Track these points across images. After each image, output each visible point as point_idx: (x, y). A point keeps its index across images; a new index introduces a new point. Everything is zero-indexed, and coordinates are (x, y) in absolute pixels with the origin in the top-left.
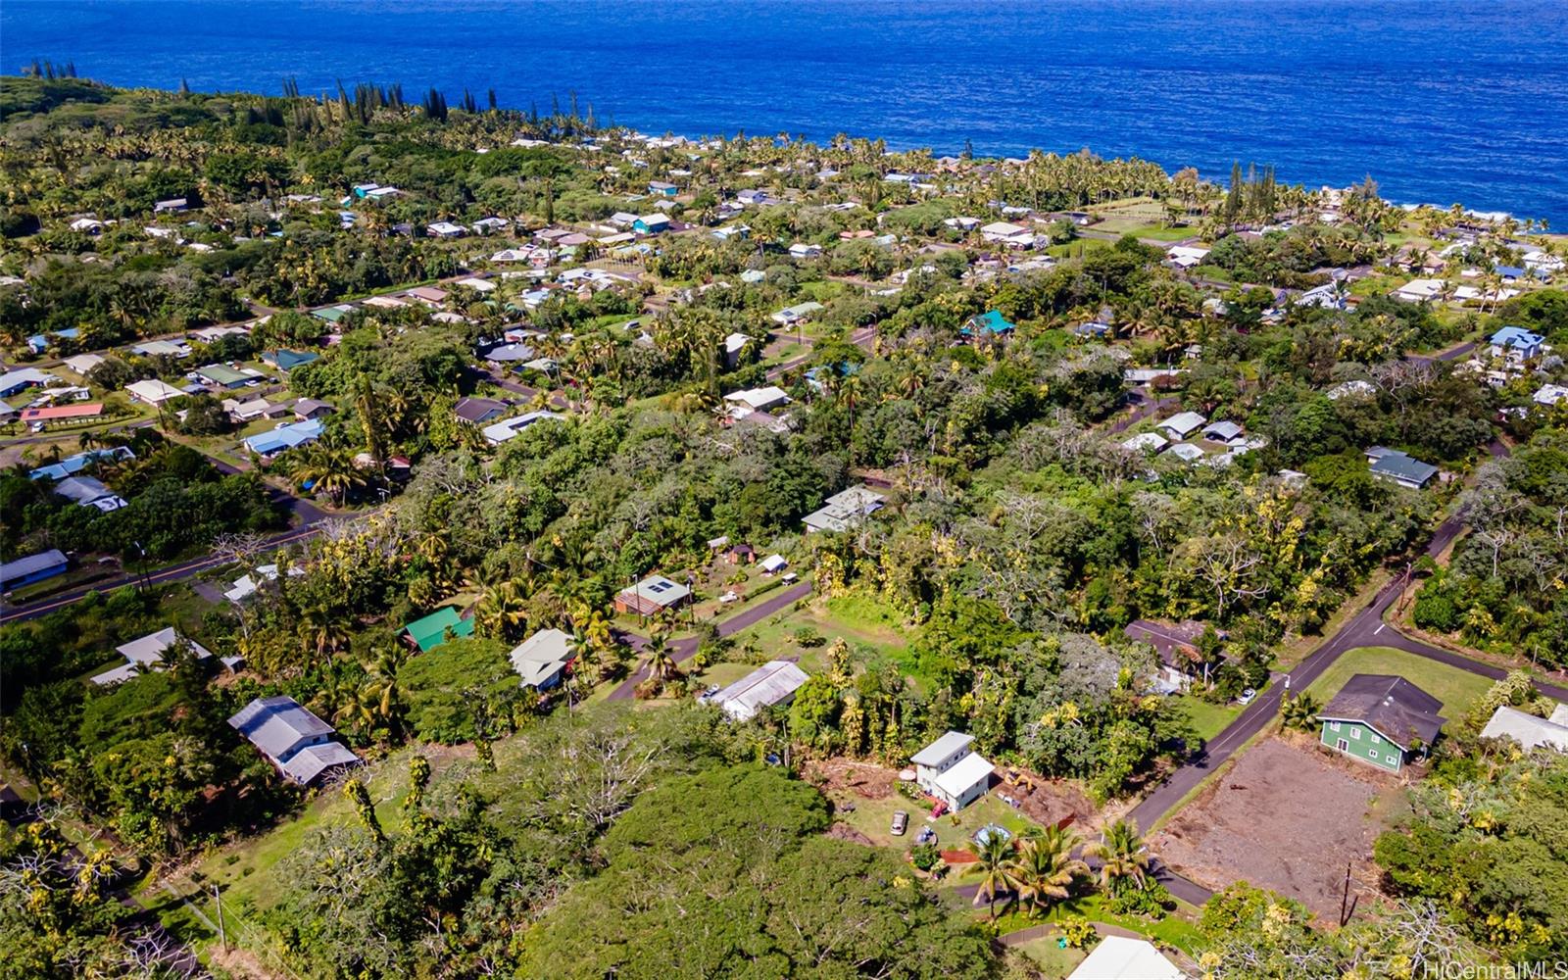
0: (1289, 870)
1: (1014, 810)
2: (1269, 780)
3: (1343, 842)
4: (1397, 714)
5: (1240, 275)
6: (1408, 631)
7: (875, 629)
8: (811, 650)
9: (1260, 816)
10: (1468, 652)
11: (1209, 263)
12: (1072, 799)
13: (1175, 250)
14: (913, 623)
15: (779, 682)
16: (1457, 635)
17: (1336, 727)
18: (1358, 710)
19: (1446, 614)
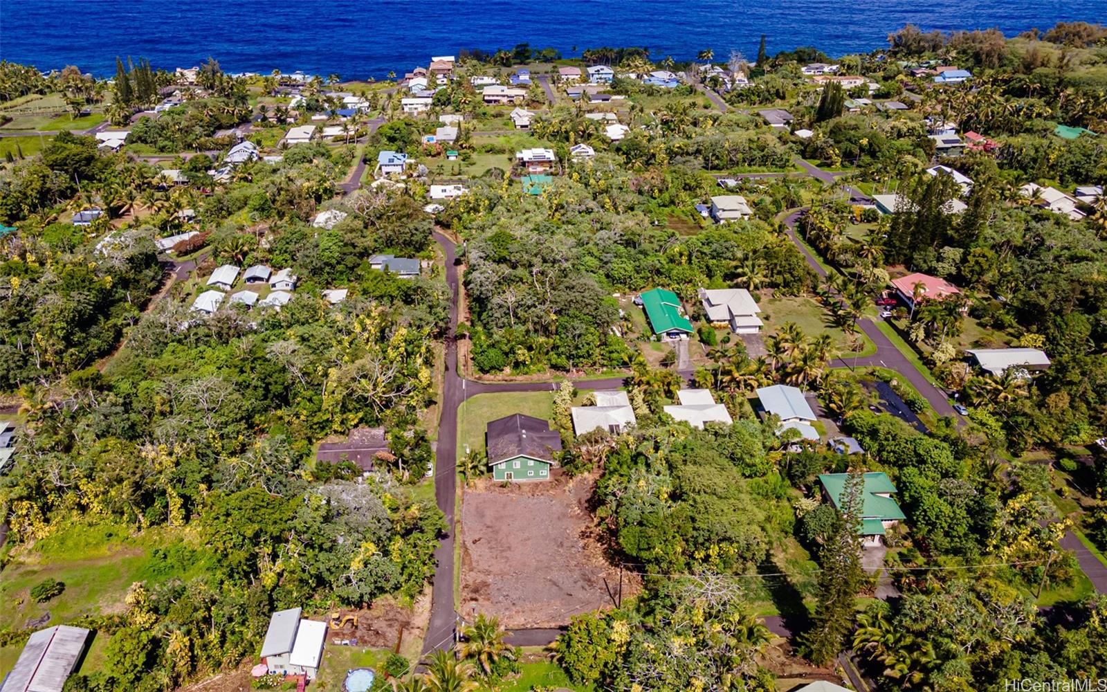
0: (555, 584)
1: (356, 648)
2: (489, 524)
4: (534, 441)
5: (164, 147)
6: (480, 378)
7: (104, 550)
9: (504, 554)
10: (520, 379)
11: (133, 142)
12: (391, 615)
13: (99, 136)
14: (139, 529)
15: (61, 650)
16: (508, 370)
17: (503, 466)
18: (513, 448)
19: (501, 359)
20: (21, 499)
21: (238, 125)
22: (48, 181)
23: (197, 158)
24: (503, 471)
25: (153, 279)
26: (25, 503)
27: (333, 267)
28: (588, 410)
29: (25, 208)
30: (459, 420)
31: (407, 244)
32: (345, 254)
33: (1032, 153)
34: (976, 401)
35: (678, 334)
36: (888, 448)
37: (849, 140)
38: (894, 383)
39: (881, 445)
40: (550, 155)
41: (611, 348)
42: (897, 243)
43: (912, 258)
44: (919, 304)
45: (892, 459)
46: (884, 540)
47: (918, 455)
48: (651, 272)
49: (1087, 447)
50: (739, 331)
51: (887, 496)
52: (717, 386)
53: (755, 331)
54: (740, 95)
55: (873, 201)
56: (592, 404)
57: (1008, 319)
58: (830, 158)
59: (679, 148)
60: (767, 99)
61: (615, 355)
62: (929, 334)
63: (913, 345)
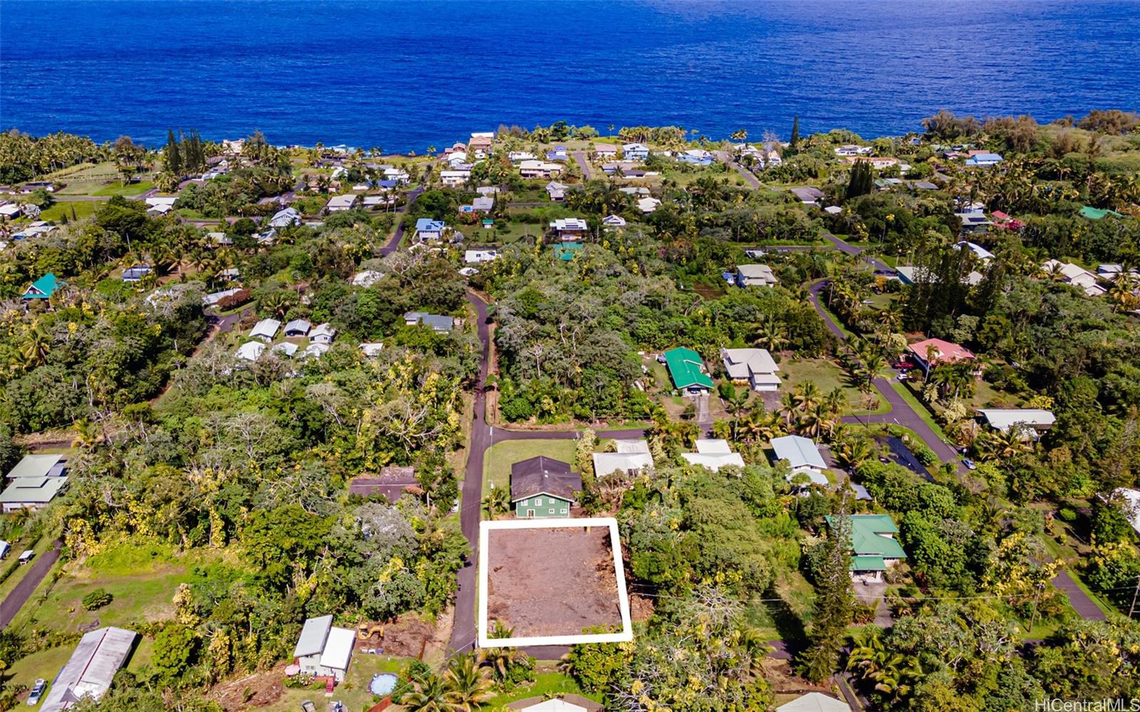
0: (570, 608)
1: (381, 657)
2: (510, 555)
3: (578, 575)
4: (555, 480)
5: (210, 212)
6: (507, 426)
7: (149, 567)
8: (103, 610)
9: (524, 582)
10: (545, 428)
11: (180, 207)
12: (415, 628)
13: (149, 201)
14: (182, 549)
15: (112, 648)
16: (534, 419)
17: (525, 504)
18: (535, 486)
19: (527, 408)
20: (76, 516)
21: (281, 194)
22: (102, 240)
23: (241, 221)
24: (526, 508)
25: (199, 329)
26: (80, 521)
27: (369, 321)
28: (610, 456)
29: (78, 263)
30: (485, 463)
31: (441, 302)
32: (382, 310)
33: (1056, 231)
34: (983, 455)
35: (699, 390)
36: (895, 494)
37: (877, 216)
38: (906, 438)
39: (887, 491)
40: (583, 225)
41: (633, 400)
42: (916, 311)
43: (931, 326)
44: (934, 366)
45: (898, 505)
46: (885, 577)
47: (921, 500)
48: (675, 332)
49: (1088, 500)
50: (758, 388)
51: (890, 536)
52: (734, 437)
53: (774, 388)
54: (772, 173)
55: (896, 273)
56: (613, 451)
57: (1019, 383)
58: (858, 232)
59: (709, 220)
60: (799, 178)
61: (637, 407)
62: (941, 395)
63: (926, 404)
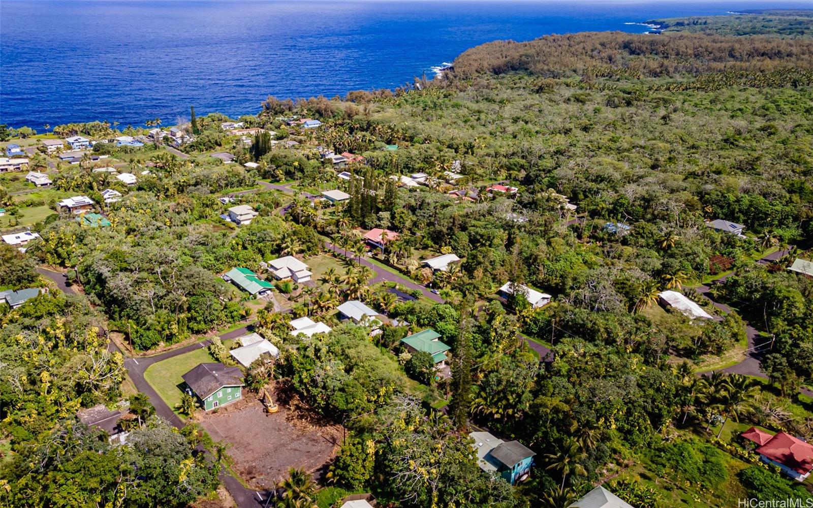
4: (224, 376)
6: (145, 355)
9: (248, 448)
10: (174, 347)
16: (162, 344)
18: (213, 384)
19: (158, 336)
24: (212, 401)
28: (241, 350)
30: (151, 384)
33: (383, 160)
34: (441, 285)
35: (264, 292)
36: (423, 317)
37: (286, 164)
38: (397, 287)
39: (418, 317)
40: (88, 200)
42: (355, 215)
43: (365, 222)
44: (386, 244)
45: (426, 322)
47: (439, 315)
50: (300, 281)
51: (437, 340)
52: (311, 314)
53: (308, 279)
54: (191, 146)
55: (322, 196)
56: (240, 346)
57: (429, 243)
58: (278, 176)
59: (184, 182)
60: (211, 147)
61: (235, 313)
63: (392, 266)
